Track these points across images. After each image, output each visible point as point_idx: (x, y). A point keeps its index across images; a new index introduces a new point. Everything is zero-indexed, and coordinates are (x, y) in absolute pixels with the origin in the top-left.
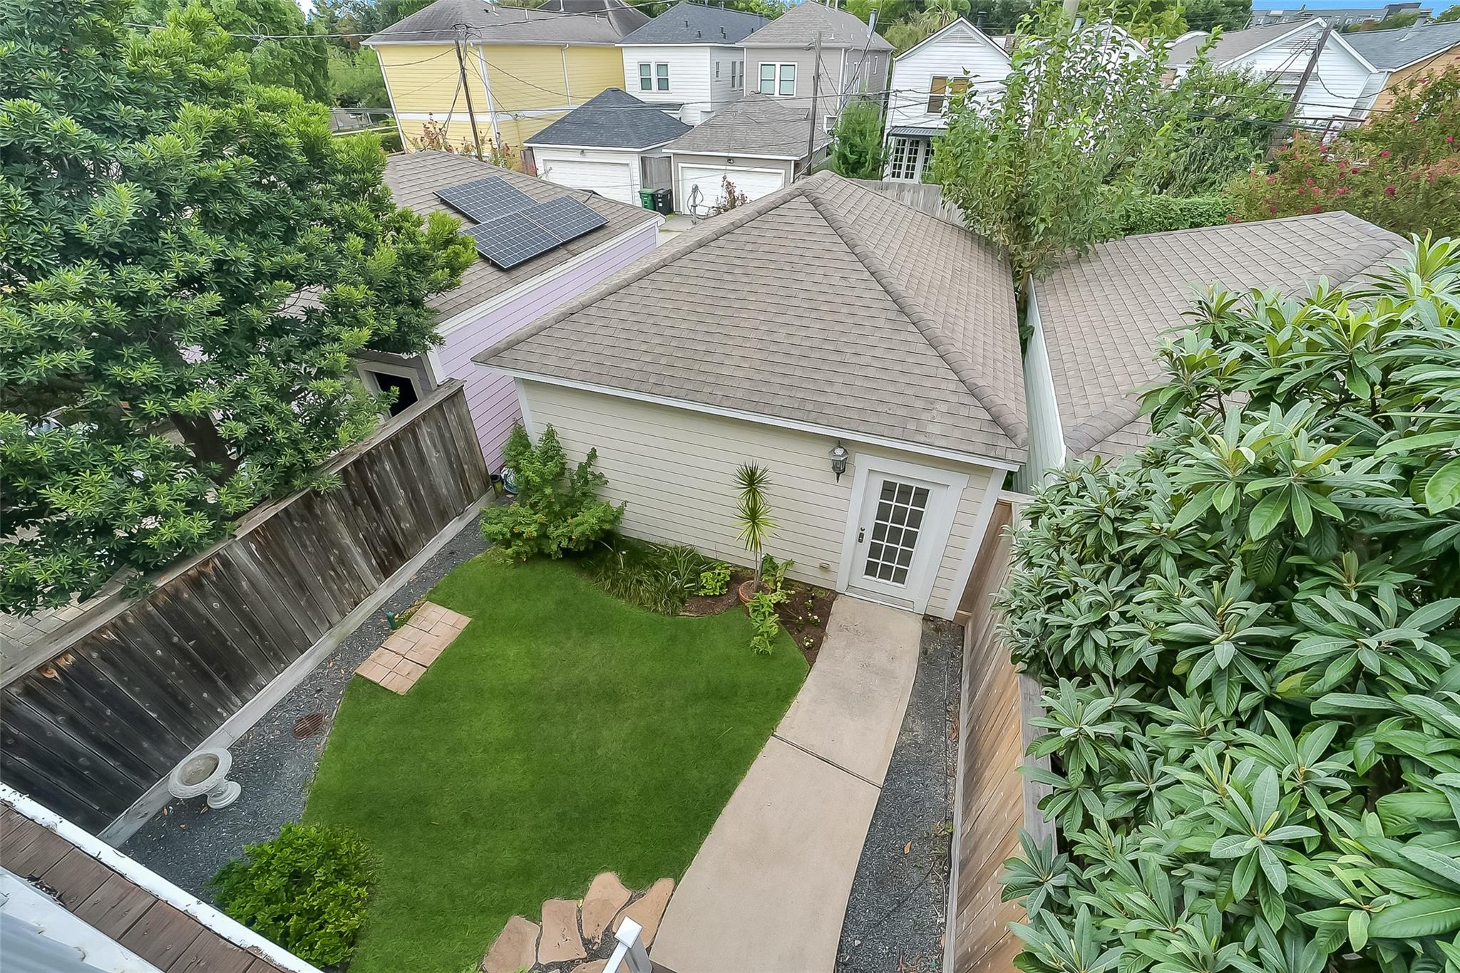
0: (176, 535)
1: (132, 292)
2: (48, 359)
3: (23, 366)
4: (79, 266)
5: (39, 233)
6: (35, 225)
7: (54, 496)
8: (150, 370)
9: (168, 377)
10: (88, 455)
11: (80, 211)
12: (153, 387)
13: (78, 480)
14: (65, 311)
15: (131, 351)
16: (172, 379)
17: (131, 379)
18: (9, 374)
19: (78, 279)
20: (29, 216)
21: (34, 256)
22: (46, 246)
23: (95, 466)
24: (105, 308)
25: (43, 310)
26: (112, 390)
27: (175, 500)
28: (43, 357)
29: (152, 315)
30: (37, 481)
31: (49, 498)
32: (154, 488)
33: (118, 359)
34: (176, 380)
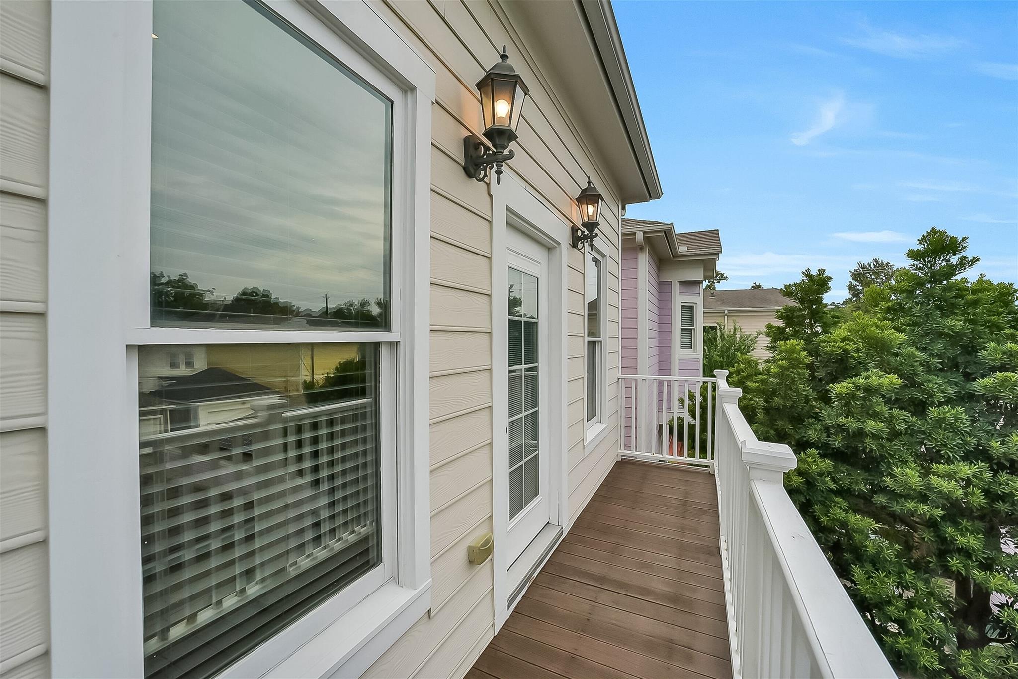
0: (906, 651)
1: (1001, 491)
2: (915, 505)
3: (898, 502)
4: (975, 465)
5: (962, 441)
6: (963, 435)
7: (857, 573)
8: (975, 542)
9: (984, 553)
10: (891, 565)
11: (999, 435)
12: (966, 553)
13: (876, 573)
14: (946, 485)
15: (969, 524)
16: (985, 556)
17: (957, 540)
18: (888, 503)
19: (969, 471)
20: (964, 431)
21: (950, 451)
22: (961, 448)
23: (890, 573)
24: (973, 494)
25: (934, 480)
26: (937, 539)
27: (924, 630)
28: (913, 503)
29: (1006, 511)
30: (854, 559)
31: (854, 572)
32: (916, 610)
33: (956, 524)
34: (988, 558)
